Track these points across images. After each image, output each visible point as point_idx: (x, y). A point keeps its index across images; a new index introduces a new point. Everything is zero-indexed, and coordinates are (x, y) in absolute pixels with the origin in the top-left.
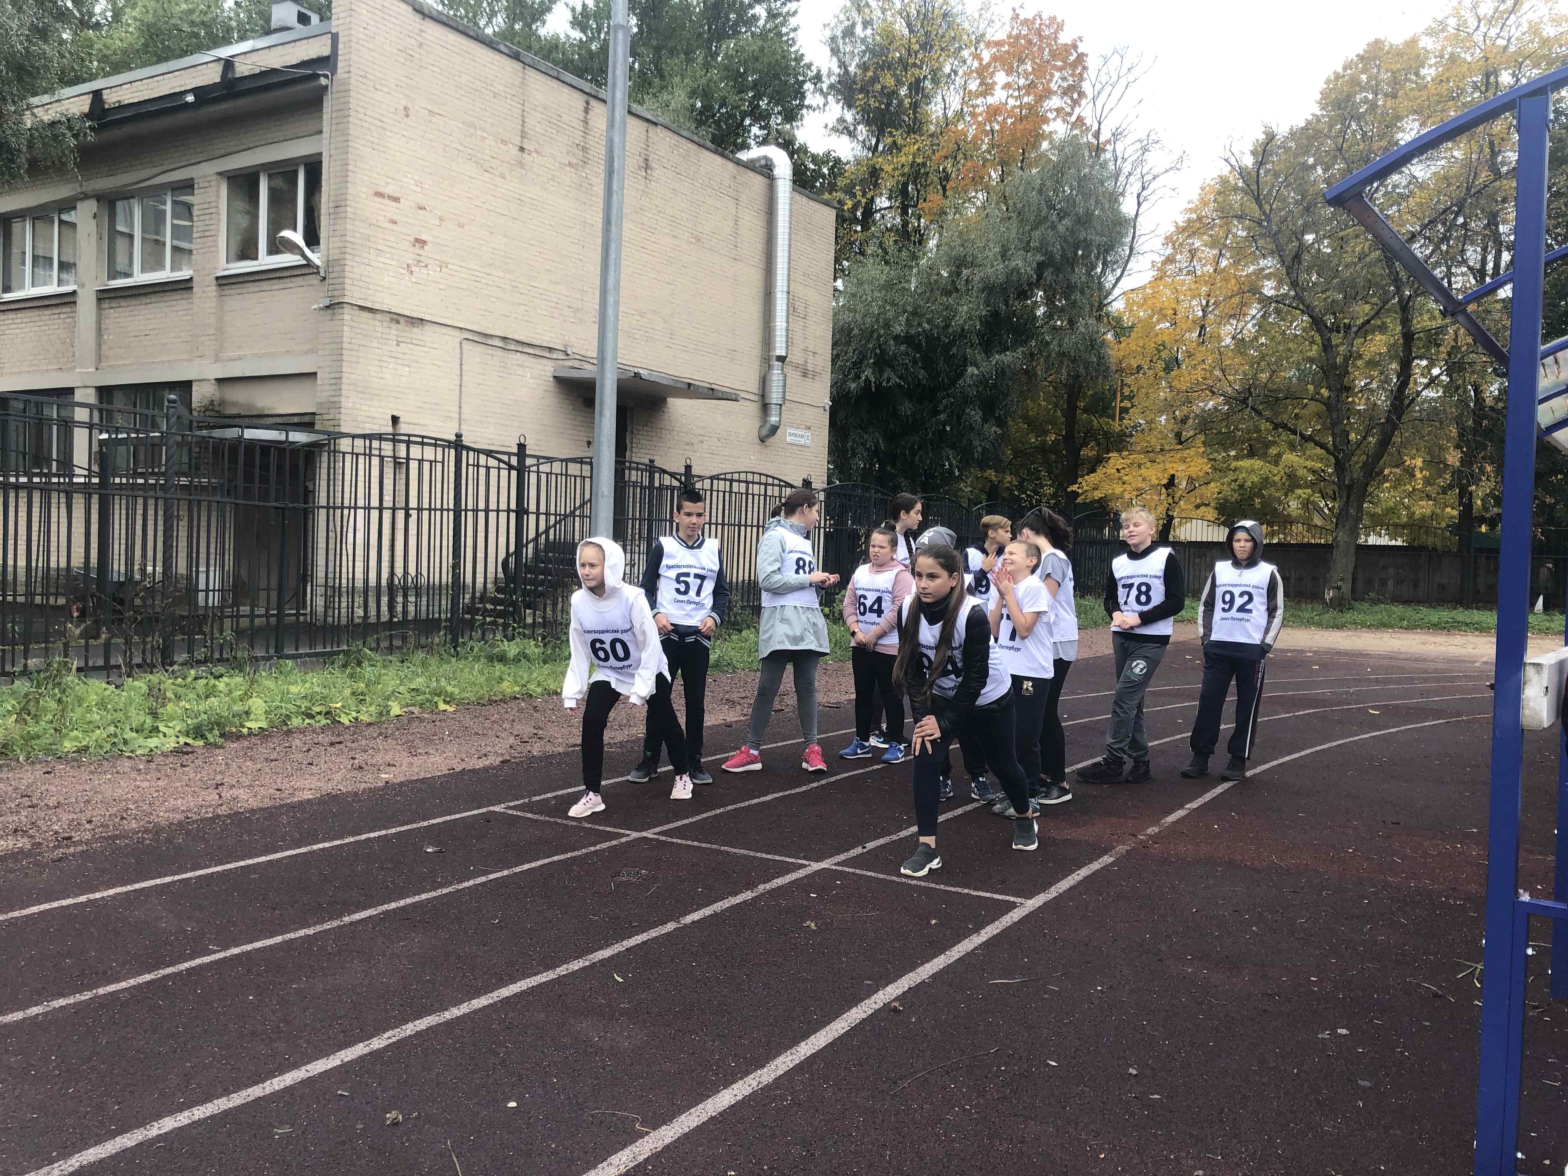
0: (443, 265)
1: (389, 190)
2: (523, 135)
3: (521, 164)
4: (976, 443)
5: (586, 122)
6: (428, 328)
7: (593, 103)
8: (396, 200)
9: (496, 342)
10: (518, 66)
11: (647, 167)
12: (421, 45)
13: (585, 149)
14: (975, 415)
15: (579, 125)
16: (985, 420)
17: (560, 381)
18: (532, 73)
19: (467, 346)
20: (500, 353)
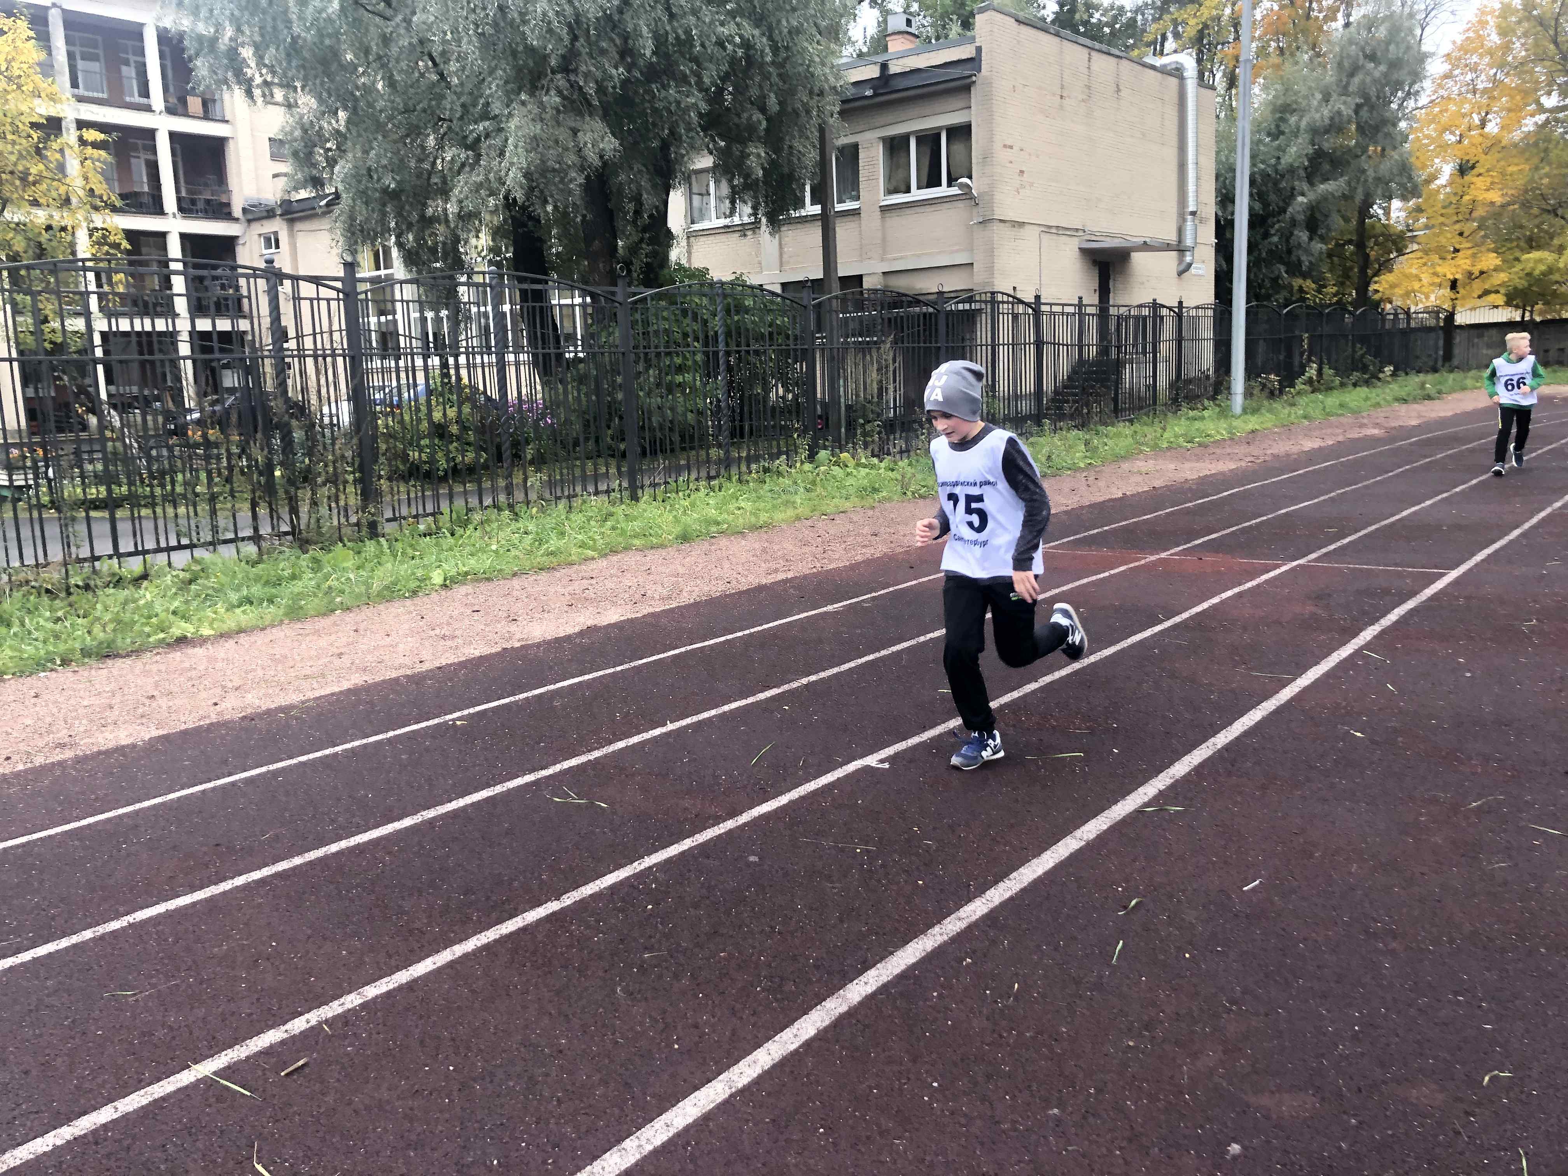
0: (1031, 184)
1: (1008, 143)
2: (1062, 87)
3: (1061, 107)
4: (1304, 258)
5: (1089, 68)
6: (1027, 227)
7: (1094, 53)
8: (1011, 147)
9: (1054, 231)
10: (1057, 39)
11: (1118, 90)
12: (1019, 42)
13: (1089, 87)
14: (1303, 236)
15: (1086, 71)
16: (1311, 239)
17: (1083, 251)
18: (1065, 42)
19: (1043, 235)
20: (1055, 237)
